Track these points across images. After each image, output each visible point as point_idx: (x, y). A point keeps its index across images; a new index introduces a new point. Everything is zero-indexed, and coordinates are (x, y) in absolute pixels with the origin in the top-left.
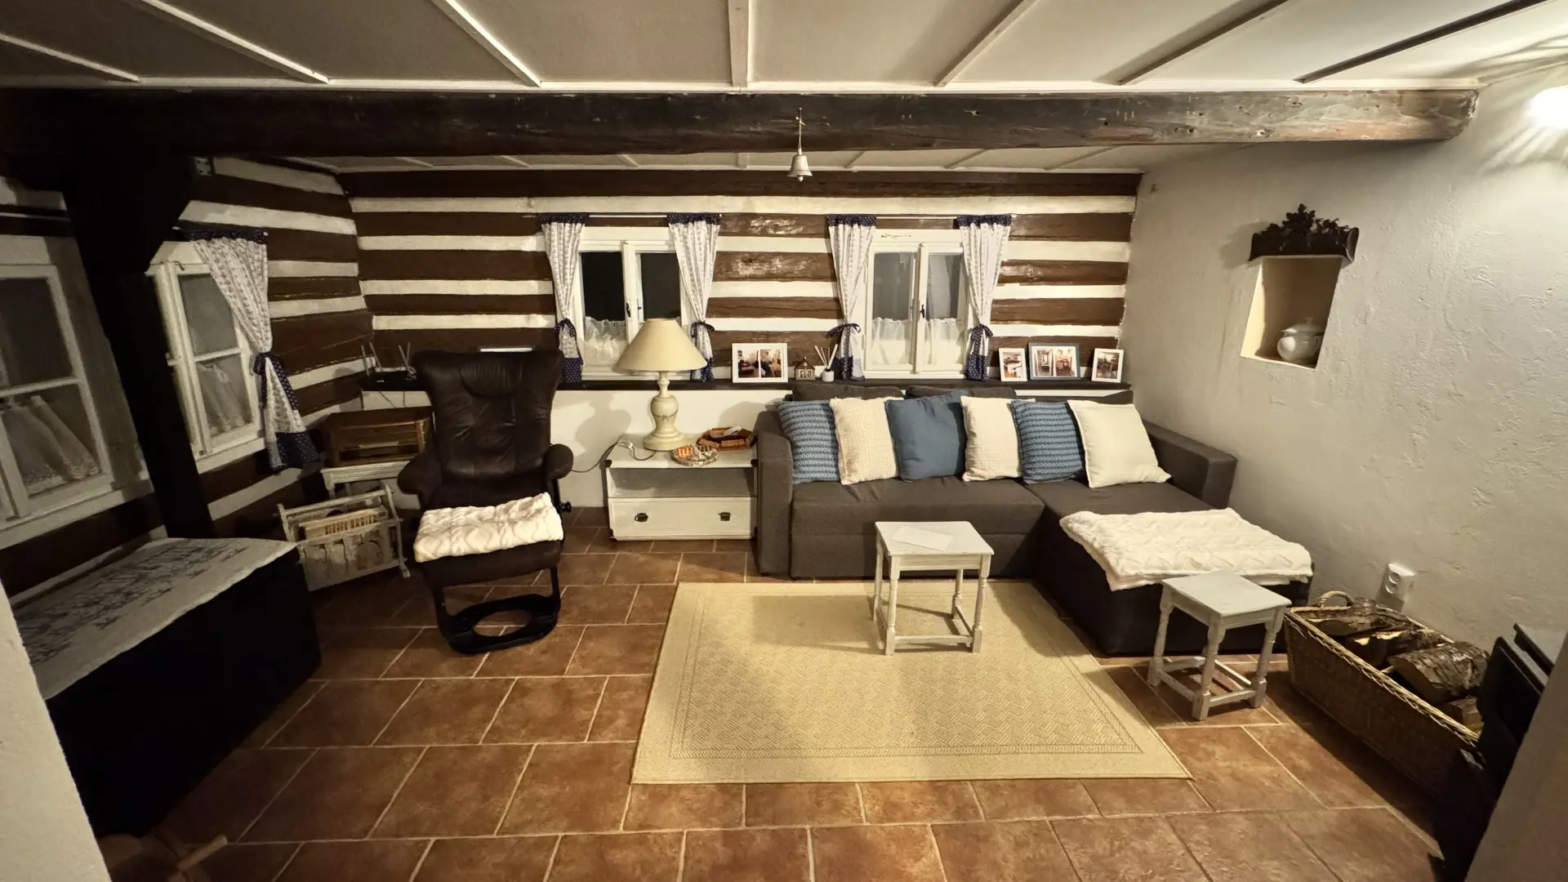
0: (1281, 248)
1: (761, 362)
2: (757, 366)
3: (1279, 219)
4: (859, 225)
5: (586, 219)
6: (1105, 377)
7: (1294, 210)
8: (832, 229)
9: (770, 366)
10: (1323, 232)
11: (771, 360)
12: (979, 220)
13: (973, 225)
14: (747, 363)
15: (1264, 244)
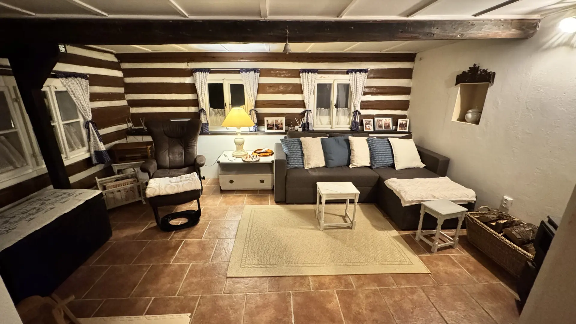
0: (467, 80)
1: (275, 124)
2: (274, 126)
3: (466, 69)
4: (311, 73)
5: (209, 71)
6: (402, 130)
7: (472, 66)
8: (301, 75)
9: (279, 126)
10: (482, 74)
11: (279, 124)
12: (356, 71)
13: (353, 73)
14: (270, 125)
15: (461, 79)
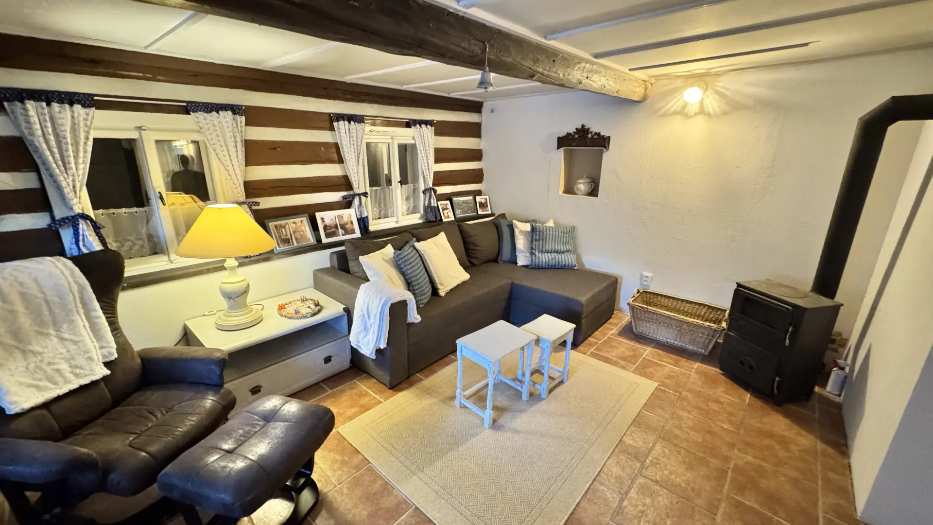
1: (340, 224)
2: (337, 229)
3: (572, 130)
6: (484, 211)
7: (579, 127)
8: (335, 124)
10: (594, 137)
11: (346, 222)
12: (421, 122)
13: (418, 125)
14: (329, 226)
15: (563, 142)
